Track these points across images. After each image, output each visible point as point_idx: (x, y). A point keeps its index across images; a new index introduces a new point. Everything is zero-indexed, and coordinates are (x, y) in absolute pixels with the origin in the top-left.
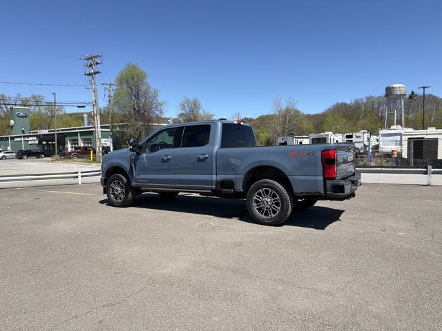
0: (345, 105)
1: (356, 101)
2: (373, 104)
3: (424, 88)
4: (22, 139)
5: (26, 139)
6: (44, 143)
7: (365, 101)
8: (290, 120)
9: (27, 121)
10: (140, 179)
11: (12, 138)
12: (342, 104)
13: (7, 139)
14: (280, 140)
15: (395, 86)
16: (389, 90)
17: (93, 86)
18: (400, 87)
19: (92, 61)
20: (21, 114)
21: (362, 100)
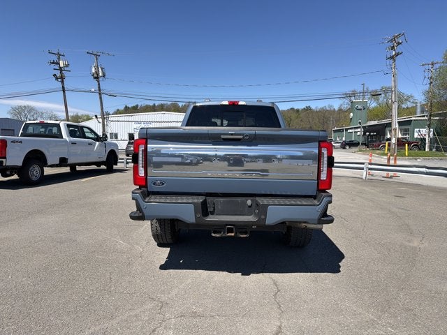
4: (353, 130)
5: (356, 130)
6: (367, 134)
9: (364, 113)
11: (347, 130)
13: (343, 130)
17: (393, 70)
19: (395, 42)
20: (360, 107)
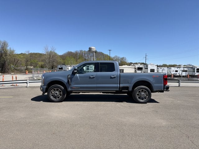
0: (72, 52)
1: (76, 52)
2: (82, 54)
3: (110, 50)
7: (79, 52)
8: (53, 57)
10: (73, 87)
12: (70, 52)
14: (59, 67)
15: (92, 47)
16: (90, 49)
18: (94, 48)
21: (78, 51)
